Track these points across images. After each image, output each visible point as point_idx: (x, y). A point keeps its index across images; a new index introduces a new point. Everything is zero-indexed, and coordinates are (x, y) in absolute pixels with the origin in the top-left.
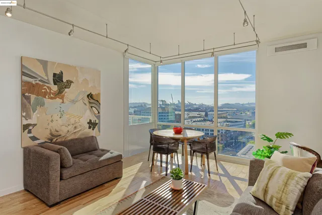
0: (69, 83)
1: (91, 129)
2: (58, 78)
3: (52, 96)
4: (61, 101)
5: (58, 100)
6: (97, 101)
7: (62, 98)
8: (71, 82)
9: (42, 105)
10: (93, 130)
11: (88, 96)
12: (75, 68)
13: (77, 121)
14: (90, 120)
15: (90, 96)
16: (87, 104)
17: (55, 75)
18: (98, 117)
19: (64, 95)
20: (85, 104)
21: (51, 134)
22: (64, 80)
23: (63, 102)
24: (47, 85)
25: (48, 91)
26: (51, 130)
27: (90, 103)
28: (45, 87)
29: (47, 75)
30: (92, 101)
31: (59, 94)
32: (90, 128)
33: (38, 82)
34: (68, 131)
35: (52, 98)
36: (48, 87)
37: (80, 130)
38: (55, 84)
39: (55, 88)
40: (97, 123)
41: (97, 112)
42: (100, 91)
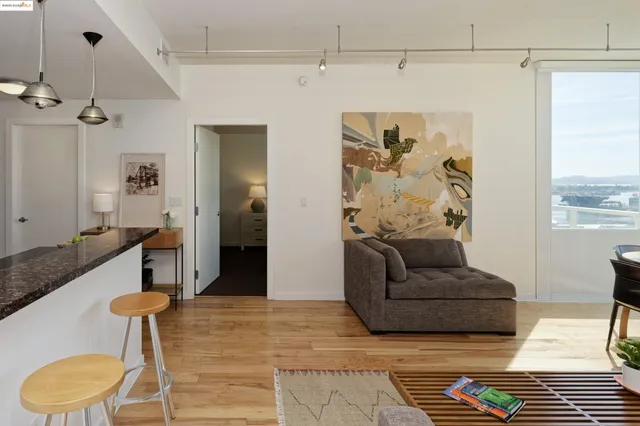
0: (410, 142)
1: (452, 226)
2: (391, 138)
3: (382, 166)
4: (396, 173)
5: (392, 173)
6: (465, 172)
7: (398, 169)
8: (413, 141)
9: (368, 180)
10: (456, 228)
11: (445, 164)
12: (419, 116)
13: (424, 208)
14: (450, 210)
15: (449, 164)
16: (444, 179)
17: (386, 132)
18: (469, 206)
19: (400, 165)
20: (440, 180)
21: (380, 226)
22: (402, 140)
23: (399, 176)
24: (375, 150)
25: (376, 159)
26: (380, 221)
27: (449, 176)
28: (373, 153)
29: (374, 136)
30: (453, 173)
31: (393, 163)
32: (449, 223)
33: (362, 146)
34: (408, 226)
35: (382, 170)
36: (376, 153)
37: (428, 226)
38: (387, 147)
39: (386, 154)
40: (465, 217)
41: (464, 195)
42: (471, 152)
